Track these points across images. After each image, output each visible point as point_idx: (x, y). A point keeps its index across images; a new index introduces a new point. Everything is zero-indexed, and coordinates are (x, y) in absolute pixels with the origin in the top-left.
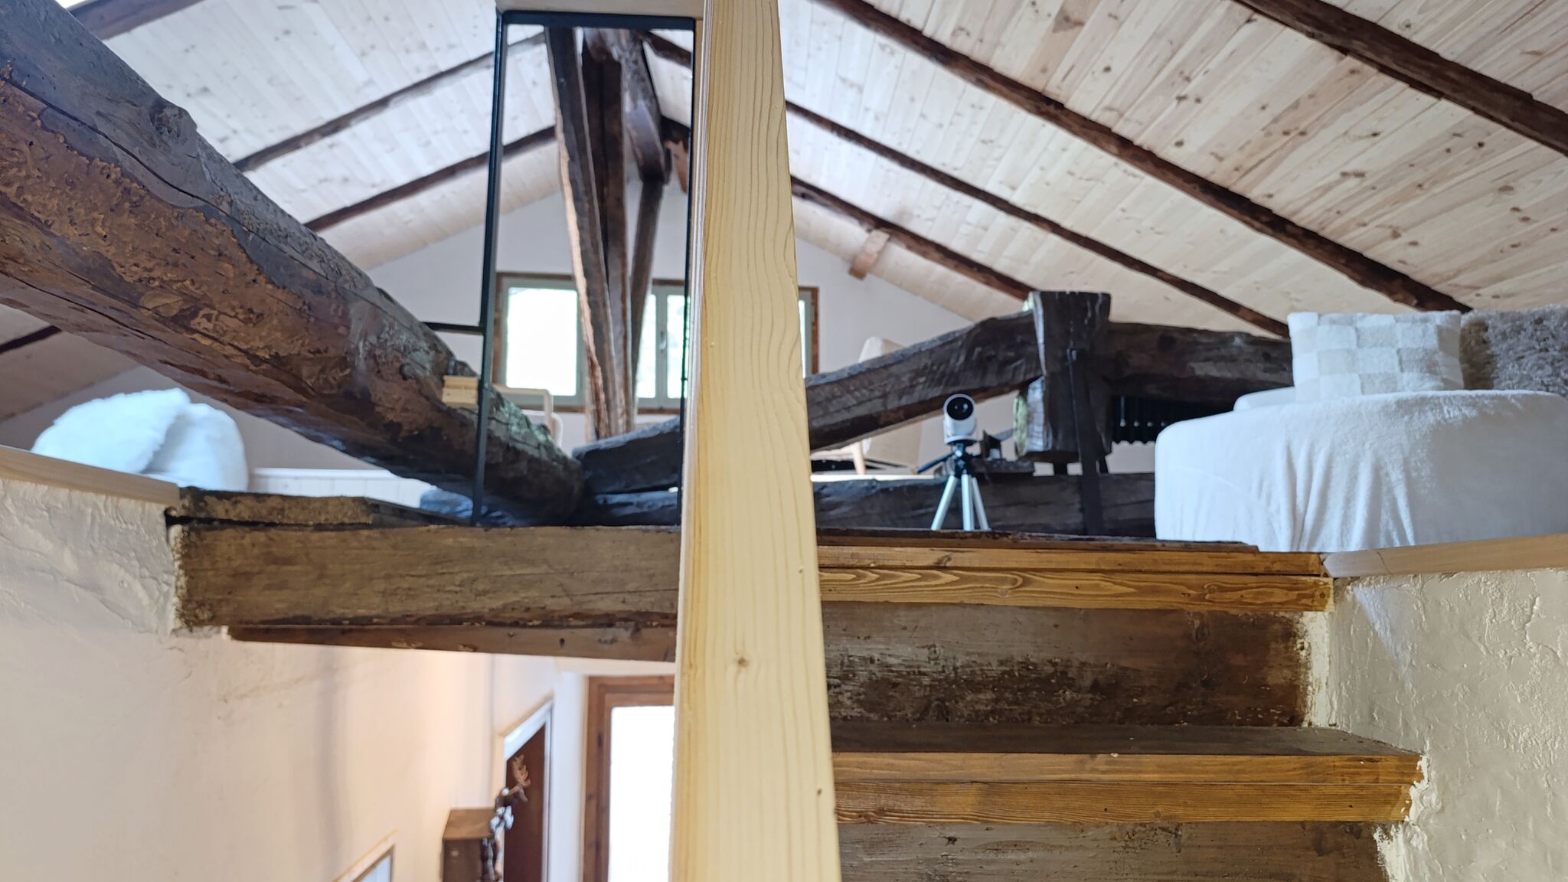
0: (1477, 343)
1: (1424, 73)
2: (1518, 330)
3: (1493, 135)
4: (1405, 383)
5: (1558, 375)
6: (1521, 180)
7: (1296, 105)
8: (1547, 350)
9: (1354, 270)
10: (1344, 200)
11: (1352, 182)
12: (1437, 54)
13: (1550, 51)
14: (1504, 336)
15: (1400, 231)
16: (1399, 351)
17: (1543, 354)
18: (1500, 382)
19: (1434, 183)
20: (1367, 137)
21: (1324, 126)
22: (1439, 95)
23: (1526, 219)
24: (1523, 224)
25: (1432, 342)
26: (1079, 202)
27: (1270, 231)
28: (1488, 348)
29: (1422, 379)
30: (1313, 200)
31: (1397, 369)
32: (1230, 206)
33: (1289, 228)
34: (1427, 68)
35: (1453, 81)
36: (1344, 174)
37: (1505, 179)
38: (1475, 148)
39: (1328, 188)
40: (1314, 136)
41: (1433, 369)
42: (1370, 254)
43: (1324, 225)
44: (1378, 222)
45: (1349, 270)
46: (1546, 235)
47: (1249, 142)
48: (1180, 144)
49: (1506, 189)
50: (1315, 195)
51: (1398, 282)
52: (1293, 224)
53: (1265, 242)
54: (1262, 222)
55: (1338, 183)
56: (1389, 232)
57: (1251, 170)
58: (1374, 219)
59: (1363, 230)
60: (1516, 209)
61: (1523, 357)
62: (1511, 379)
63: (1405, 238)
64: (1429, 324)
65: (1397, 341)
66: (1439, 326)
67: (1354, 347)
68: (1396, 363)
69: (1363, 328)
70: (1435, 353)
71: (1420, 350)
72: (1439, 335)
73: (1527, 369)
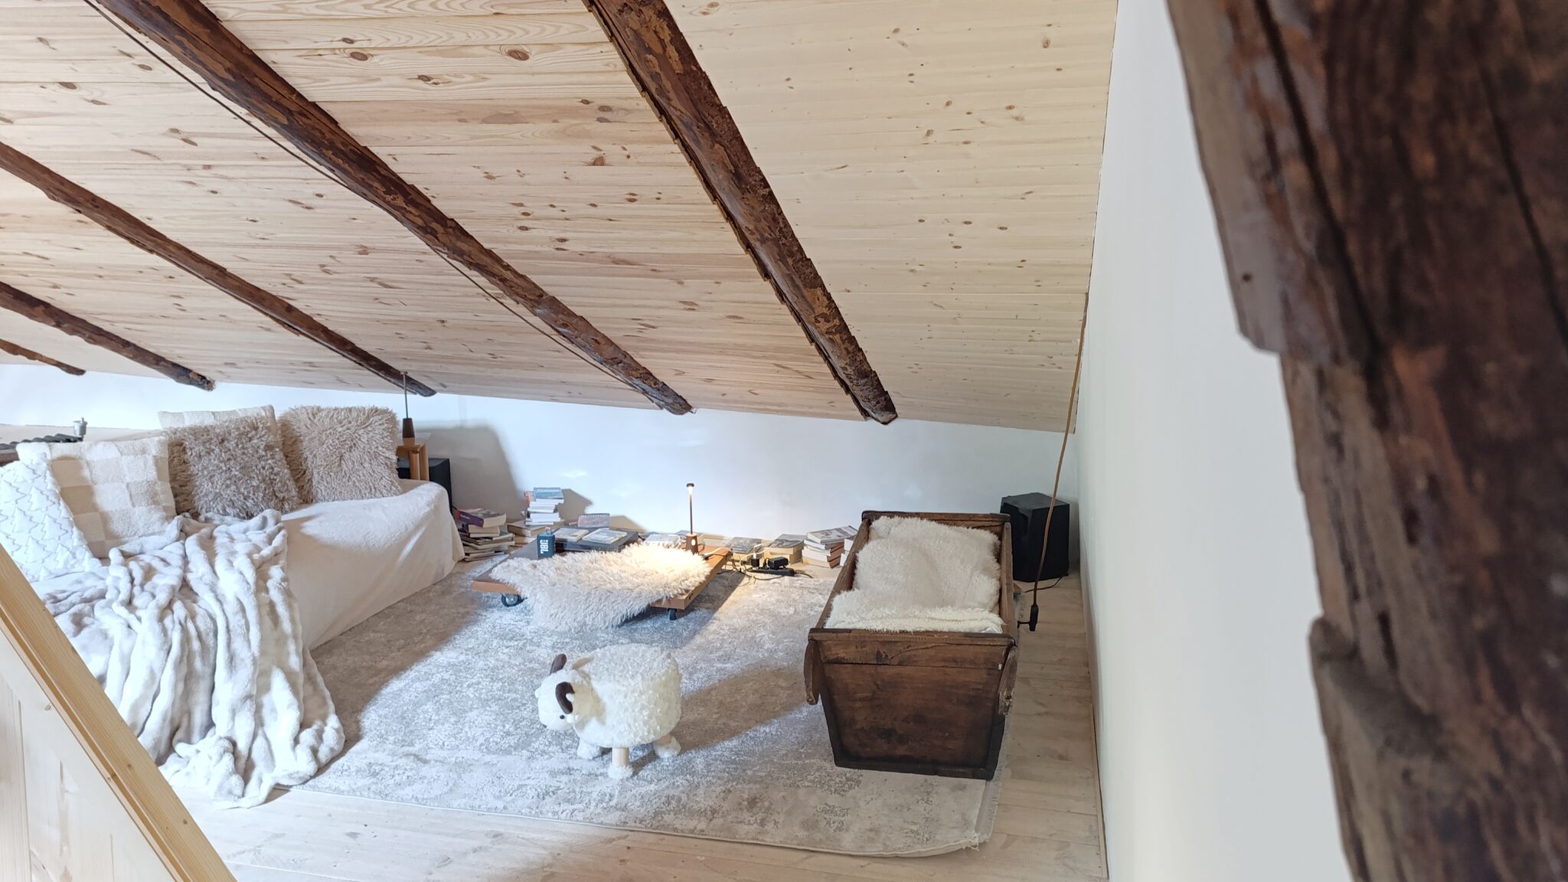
0: (180, 467)
4: (138, 518)
8: (230, 470)
14: (200, 457)
16: (128, 486)
17: (227, 474)
25: (152, 473)
28: (188, 470)
29: (149, 513)
31: (129, 504)
64: (147, 455)
65: (125, 475)
66: (155, 457)
67: (90, 483)
68: (128, 498)
69: (94, 461)
70: (155, 483)
71: (144, 483)
72: (156, 466)
73: (218, 487)
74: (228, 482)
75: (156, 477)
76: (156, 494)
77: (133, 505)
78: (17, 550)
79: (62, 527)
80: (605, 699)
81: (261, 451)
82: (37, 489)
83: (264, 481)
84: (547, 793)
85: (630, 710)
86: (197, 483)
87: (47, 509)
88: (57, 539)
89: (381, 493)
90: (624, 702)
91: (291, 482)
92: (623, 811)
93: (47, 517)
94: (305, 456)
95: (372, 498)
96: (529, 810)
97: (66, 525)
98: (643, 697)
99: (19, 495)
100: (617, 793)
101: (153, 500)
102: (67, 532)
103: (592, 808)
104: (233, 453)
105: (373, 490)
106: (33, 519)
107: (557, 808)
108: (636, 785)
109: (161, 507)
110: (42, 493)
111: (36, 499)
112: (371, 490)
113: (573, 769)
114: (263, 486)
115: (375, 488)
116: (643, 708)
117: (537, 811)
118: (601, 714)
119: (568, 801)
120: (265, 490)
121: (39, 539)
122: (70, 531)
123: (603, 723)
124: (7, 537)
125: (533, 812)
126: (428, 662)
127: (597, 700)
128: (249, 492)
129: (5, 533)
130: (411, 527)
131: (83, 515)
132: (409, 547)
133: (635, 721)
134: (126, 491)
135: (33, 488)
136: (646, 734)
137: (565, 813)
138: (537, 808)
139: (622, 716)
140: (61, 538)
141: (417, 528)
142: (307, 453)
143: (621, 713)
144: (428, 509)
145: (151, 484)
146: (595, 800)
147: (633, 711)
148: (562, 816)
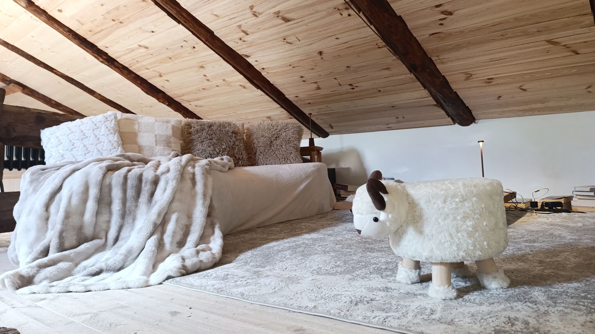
0: (187, 134)
1: (173, 10)
2: (203, 130)
3: (198, 45)
4: (157, 151)
5: (215, 150)
6: (208, 65)
7: (117, 8)
8: (212, 139)
9: (144, 87)
10: (140, 57)
11: (143, 50)
12: (179, 4)
13: (222, 16)
14: (197, 131)
15: (162, 75)
16: (156, 136)
17: (210, 141)
18: (194, 152)
19: (176, 58)
20: (149, 32)
21: (131, 22)
22: (179, 22)
23: (208, 80)
24: (207, 81)
25: (170, 132)
26: (7, 27)
27: (107, 63)
28: (191, 136)
29: (164, 149)
30: (126, 54)
31: (154, 144)
32: (87, 48)
33: (116, 63)
34: (175, 9)
35: (184, 17)
36: (140, 46)
37: (202, 63)
38: (192, 48)
39: (133, 50)
40: (126, 25)
41: (169, 145)
42: (150, 81)
43: (131, 65)
44: (153, 69)
45: (142, 87)
46: (214, 87)
47: (95, 20)
48: (60, 11)
49: (202, 67)
50: (127, 52)
51: (161, 95)
52: (117, 62)
53: (105, 68)
54: (103, 58)
55: (137, 49)
56: (158, 74)
57: (97, 33)
58: (151, 68)
59: (148, 71)
60: (205, 76)
61: (203, 141)
62: (199, 150)
63: (164, 78)
64: (169, 124)
65: (155, 131)
66: (173, 125)
67: (137, 131)
68: (154, 141)
69: (142, 123)
70: (171, 137)
71: (164, 136)
72: (172, 129)
73: (205, 147)
74: (210, 144)
75: (171, 134)
76: (170, 142)
77: (156, 145)
78: (88, 153)
79: (113, 145)
80: (422, 203)
81: (229, 133)
82: (105, 126)
83: (229, 147)
84: (361, 301)
85: (451, 217)
86: (195, 144)
87: (107, 136)
88: (109, 150)
89: (290, 161)
90: (443, 208)
91: (244, 151)
92: (449, 324)
93: (107, 139)
94: (254, 142)
95: (285, 164)
96: (339, 311)
97: (115, 145)
98: (467, 204)
99: (95, 127)
100: (439, 309)
101: (168, 144)
102: (115, 148)
103: (410, 318)
104: (215, 132)
105: (286, 159)
106: (100, 140)
107: (369, 314)
108: (461, 306)
109: (171, 149)
110: (107, 128)
111: (103, 130)
112: (285, 159)
113: (391, 289)
114: (228, 149)
115: (287, 159)
116: (465, 217)
117: (347, 313)
118: (418, 222)
119: (383, 310)
120: (229, 151)
121: (100, 149)
122: (117, 148)
123: (420, 232)
124: (85, 146)
125: (342, 314)
126: (299, 237)
127: (412, 205)
128: (220, 151)
129: (84, 144)
130: (303, 176)
131: (130, 145)
132: (302, 187)
133: (458, 232)
134: (154, 138)
135: (104, 125)
136: (471, 248)
137: (377, 319)
138: (348, 311)
139: (442, 223)
140: (112, 150)
141: (307, 177)
142: (255, 141)
143: (440, 220)
144: (313, 169)
145: (168, 137)
146: (413, 311)
147: (455, 219)
148: (373, 320)
